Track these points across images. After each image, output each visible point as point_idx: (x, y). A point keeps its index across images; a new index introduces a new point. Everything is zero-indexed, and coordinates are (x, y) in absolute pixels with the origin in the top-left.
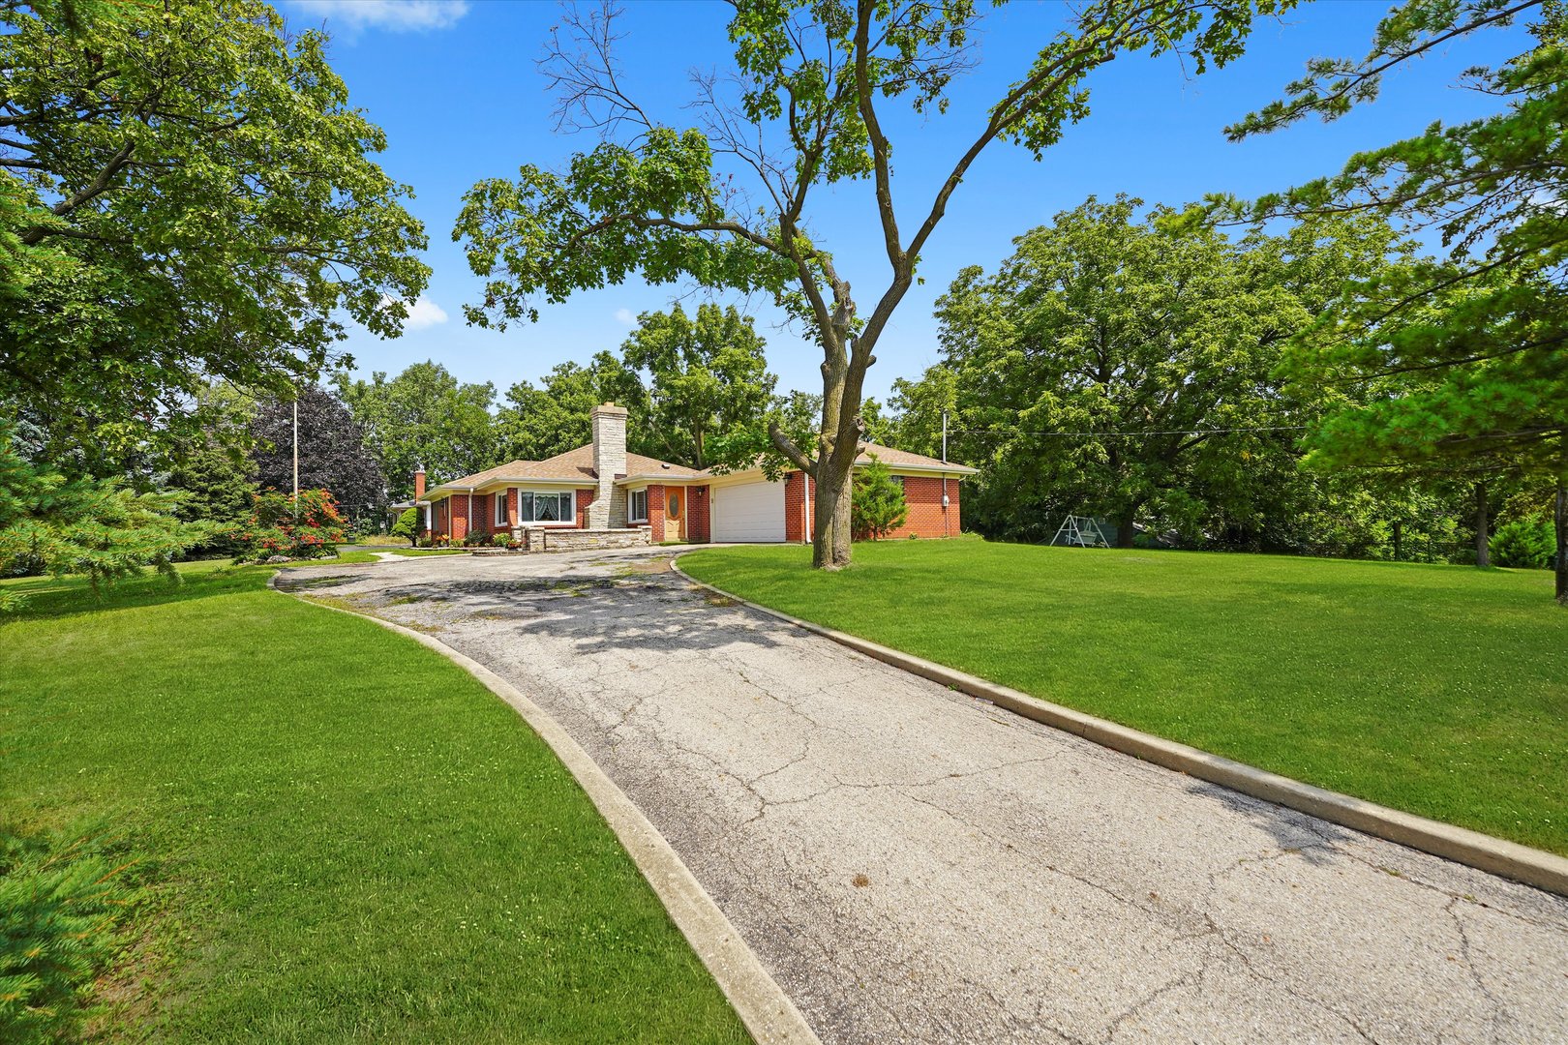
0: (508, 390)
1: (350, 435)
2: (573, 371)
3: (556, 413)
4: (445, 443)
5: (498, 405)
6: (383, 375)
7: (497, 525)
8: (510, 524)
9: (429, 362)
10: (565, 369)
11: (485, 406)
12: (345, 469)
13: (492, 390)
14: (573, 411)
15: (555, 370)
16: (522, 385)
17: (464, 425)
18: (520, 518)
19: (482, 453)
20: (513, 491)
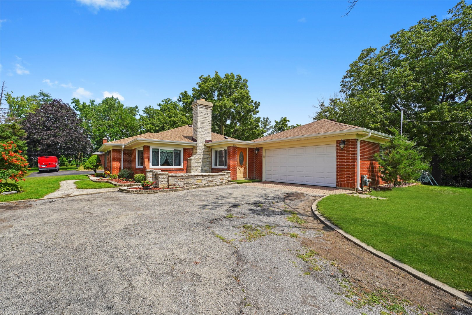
0: (144, 109)
1: (75, 122)
2: (169, 102)
3: (164, 117)
4: (118, 129)
5: (140, 115)
6: (94, 101)
7: (137, 167)
8: (145, 168)
9: (113, 97)
10: (167, 101)
11: (135, 115)
12: (71, 136)
13: (137, 109)
14: (170, 117)
15: (163, 101)
16: (149, 107)
17: (126, 122)
18: (151, 164)
19: (133, 133)
20: (147, 148)
